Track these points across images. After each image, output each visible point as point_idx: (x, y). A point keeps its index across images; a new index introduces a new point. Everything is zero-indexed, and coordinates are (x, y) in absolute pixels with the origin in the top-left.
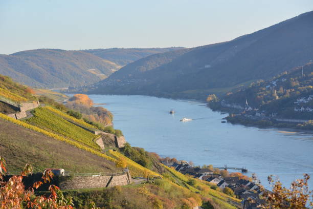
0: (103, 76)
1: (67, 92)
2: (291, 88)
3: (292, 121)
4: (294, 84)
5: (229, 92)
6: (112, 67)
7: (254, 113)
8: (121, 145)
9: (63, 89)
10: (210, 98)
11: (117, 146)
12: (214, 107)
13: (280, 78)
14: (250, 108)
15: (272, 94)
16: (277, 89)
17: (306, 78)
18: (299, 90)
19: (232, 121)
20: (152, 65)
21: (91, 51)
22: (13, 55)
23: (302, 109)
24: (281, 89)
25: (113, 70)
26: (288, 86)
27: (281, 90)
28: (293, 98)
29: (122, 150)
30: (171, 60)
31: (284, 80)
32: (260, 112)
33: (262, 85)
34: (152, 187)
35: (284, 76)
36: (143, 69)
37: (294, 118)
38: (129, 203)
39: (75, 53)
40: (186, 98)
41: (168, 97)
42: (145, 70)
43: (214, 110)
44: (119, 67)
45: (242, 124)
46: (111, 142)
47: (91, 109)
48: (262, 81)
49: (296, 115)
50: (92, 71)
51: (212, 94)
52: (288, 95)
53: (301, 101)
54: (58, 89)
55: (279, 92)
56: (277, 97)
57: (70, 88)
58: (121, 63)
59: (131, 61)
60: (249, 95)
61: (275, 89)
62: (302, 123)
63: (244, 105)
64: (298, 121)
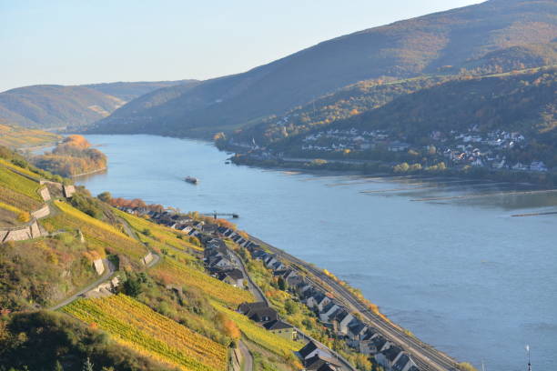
0: (106, 114)
1: (65, 133)
2: (302, 124)
3: (299, 160)
4: (305, 119)
5: (237, 129)
6: (115, 103)
7: (260, 153)
8: (68, 195)
9: (61, 129)
10: (217, 137)
11: (65, 195)
12: (222, 146)
13: (293, 113)
14: (257, 147)
15: (280, 132)
16: (287, 125)
17: (319, 113)
18: (309, 127)
19: (236, 162)
20: (158, 100)
21: (92, 86)
22: (7, 92)
23: (310, 147)
24: (291, 125)
25: (117, 107)
26: (298, 122)
27: (292, 127)
28: (302, 135)
29: (69, 200)
30: (179, 94)
31: (296, 115)
32: (267, 150)
33: (274, 121)
34: (51, 241)
35: (298, 111)
36: (149, 105)
37: (300, 157)
38: (20, 258)
39: (75, 88)
40: (193, 136)
41: (174, 136)
42: (151, 105)
43: (221, 149)
44: (124, 103)
45: (247, 164)
46: (58, 192)
47: (84, 151)
48: (274, 116)
49: (303, 154)
50: (93, 108)
51: (219, 131)
52: (297, 132)
53: (310, 138)
54: (55, 129)
55: (289, 129)
56: (287, 135)
57: (68, 128)
58: (126, 99)
59: (137, 97)
60: (257, 132)
61: (286, 125)
62: (309, 163)
63: (251, 143)
64: (304, 160)
